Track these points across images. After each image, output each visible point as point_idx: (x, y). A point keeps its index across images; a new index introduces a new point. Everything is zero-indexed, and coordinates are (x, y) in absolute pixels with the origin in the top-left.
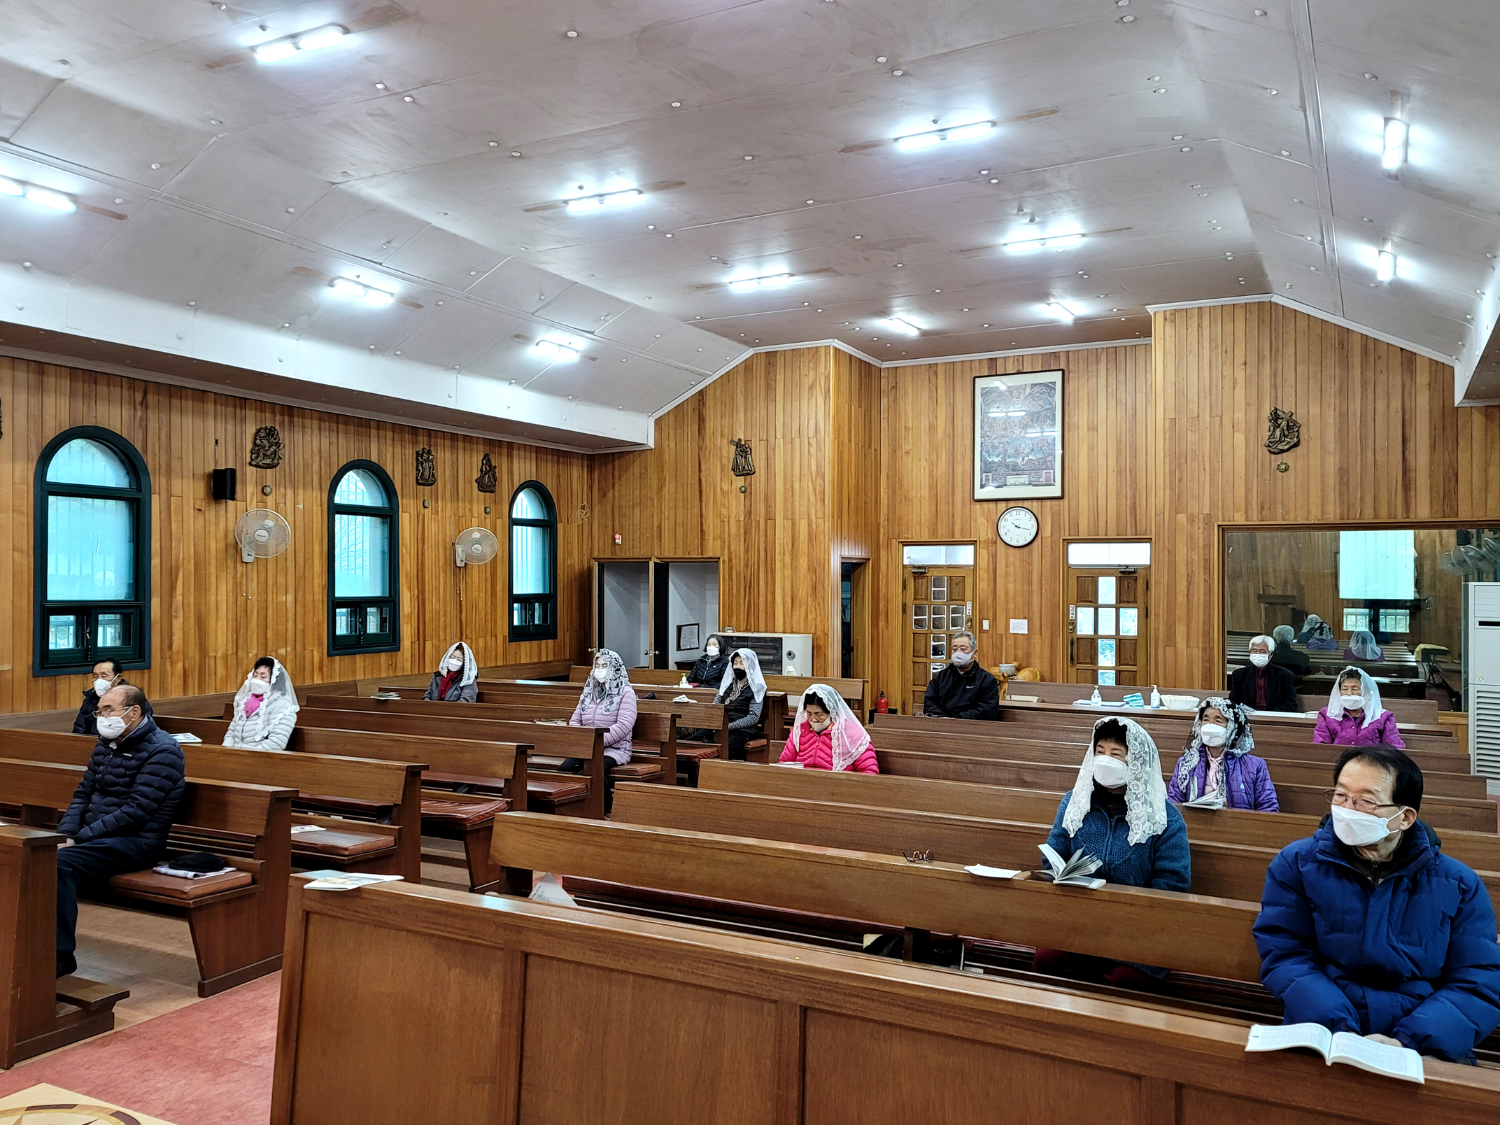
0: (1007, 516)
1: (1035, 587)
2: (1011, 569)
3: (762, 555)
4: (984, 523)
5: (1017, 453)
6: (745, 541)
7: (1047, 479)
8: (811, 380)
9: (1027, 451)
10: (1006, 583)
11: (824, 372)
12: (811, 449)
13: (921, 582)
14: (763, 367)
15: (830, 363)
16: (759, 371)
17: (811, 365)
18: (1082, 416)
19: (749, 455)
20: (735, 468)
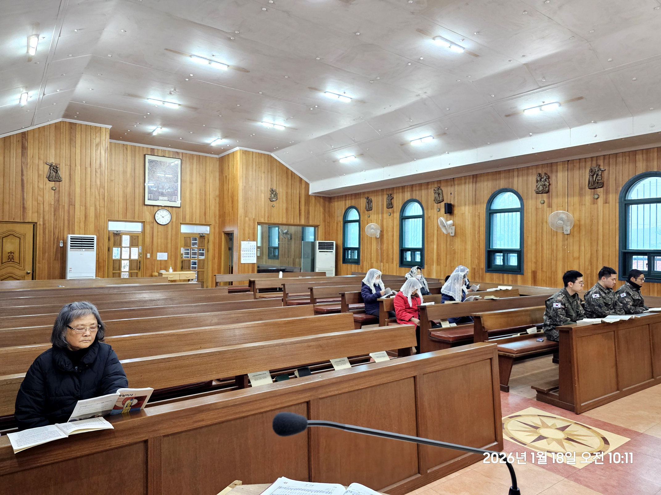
0: (158, 212)
1: (169, 241)
2: (159, 234)
3: (66, 222)
4: (149, 214)
5: (163, 188)
6: (55, 215)
7: (175, 199)
8: (97, 142)
9: (167, 188)
10: (157, 239)
11: (105, 140)
12: (97, 174)
13: (118, 238)
14: (67, 129)
15: (108, 136)
16: (64, 130)
17: (98, 135)
18: (188, 178)
19: (58, 172)
20: (49, 177)
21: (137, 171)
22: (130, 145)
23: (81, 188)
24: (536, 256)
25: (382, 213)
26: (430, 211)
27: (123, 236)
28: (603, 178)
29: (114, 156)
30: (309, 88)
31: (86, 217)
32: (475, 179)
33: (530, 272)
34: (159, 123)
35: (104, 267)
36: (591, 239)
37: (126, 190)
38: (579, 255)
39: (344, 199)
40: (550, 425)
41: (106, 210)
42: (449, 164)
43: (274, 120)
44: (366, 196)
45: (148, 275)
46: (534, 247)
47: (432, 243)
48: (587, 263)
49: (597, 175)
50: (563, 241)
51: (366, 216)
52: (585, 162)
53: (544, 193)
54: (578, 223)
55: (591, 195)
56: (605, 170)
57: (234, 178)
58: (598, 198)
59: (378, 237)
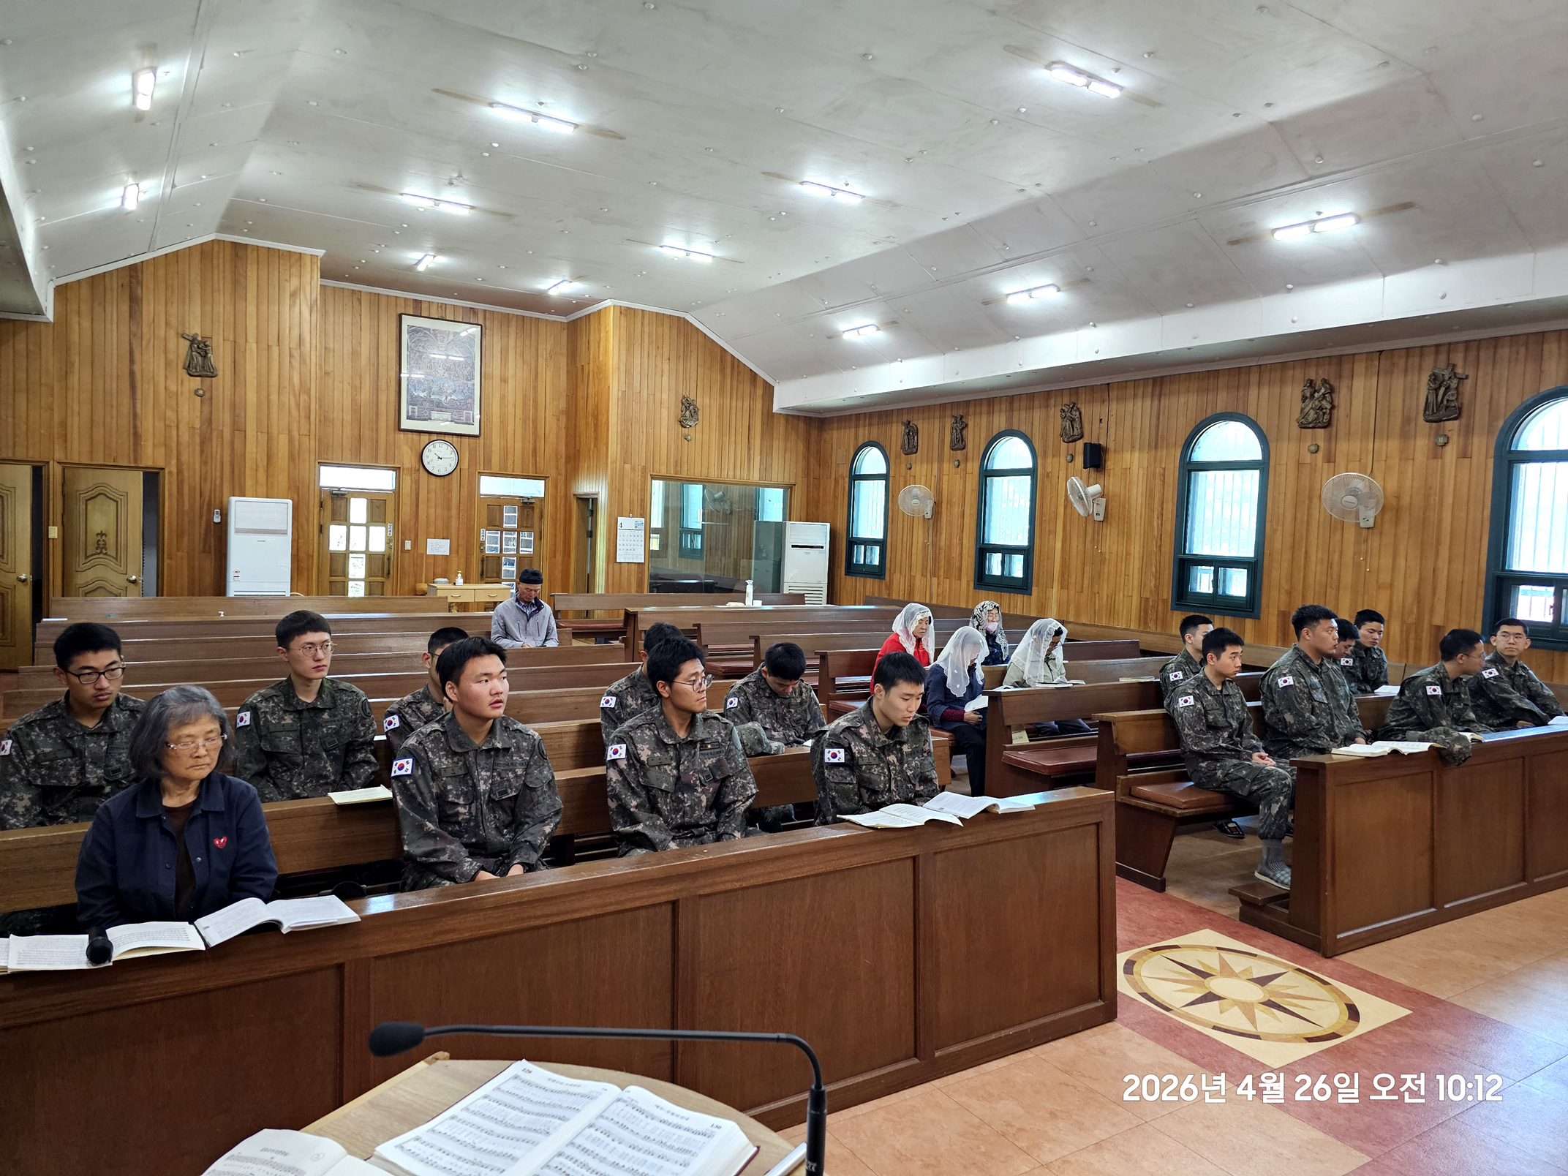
0: (430, 446)
1: (454, 512)
2: (432, 496)
3: (227, 468)
4: (410, 451)
5: (441, 392)
6: (202, 451)
7: (467, 418)
8: (293, 288)
9: (449, 389)
10: (428, 508)
11: (312, 283)
12: (293, 361)
13: (341, 503)
14: (228, 258)
15: (317, 274)
16: (221, 261)
17: (295, 270)
18: (496, 369)
19: (209, 355)
20: (189, 366)
21: (382, 353)
22: (367, 293)
23: (258, 392)
24: (1292, 577)
25: (941, 461)
26: (1049, 460)
27: (352, 500)
28: (1460, 397)
29: (331, 319)
30: (764, 173)
31: (269, 457)
32: (1158, 389)
33: (1276, 613)
34: (429, 245)
35: (309, 569)
36: (1422, 543)
37: (358, 396)
38: (1392, 579)
39: (853, 424)
40: (1237, 970)
41: (312, 442)
42: (1097, 352)
43: (689, 241)
44: (905, 418)
45: (407, 588)
46: (1287, 556)
47: (1051, 536)
48: (1410, 599)
49: (1448, 388)
50: (1357, 543)
51: (903, 467)
52: (1422, 355)
53: (1319, 428)
54: (1394, 501)
55: (1429, 436)
56: (1467, 377)
57: (601, 371)
58: (1445, 444)
59: (929, 516)
